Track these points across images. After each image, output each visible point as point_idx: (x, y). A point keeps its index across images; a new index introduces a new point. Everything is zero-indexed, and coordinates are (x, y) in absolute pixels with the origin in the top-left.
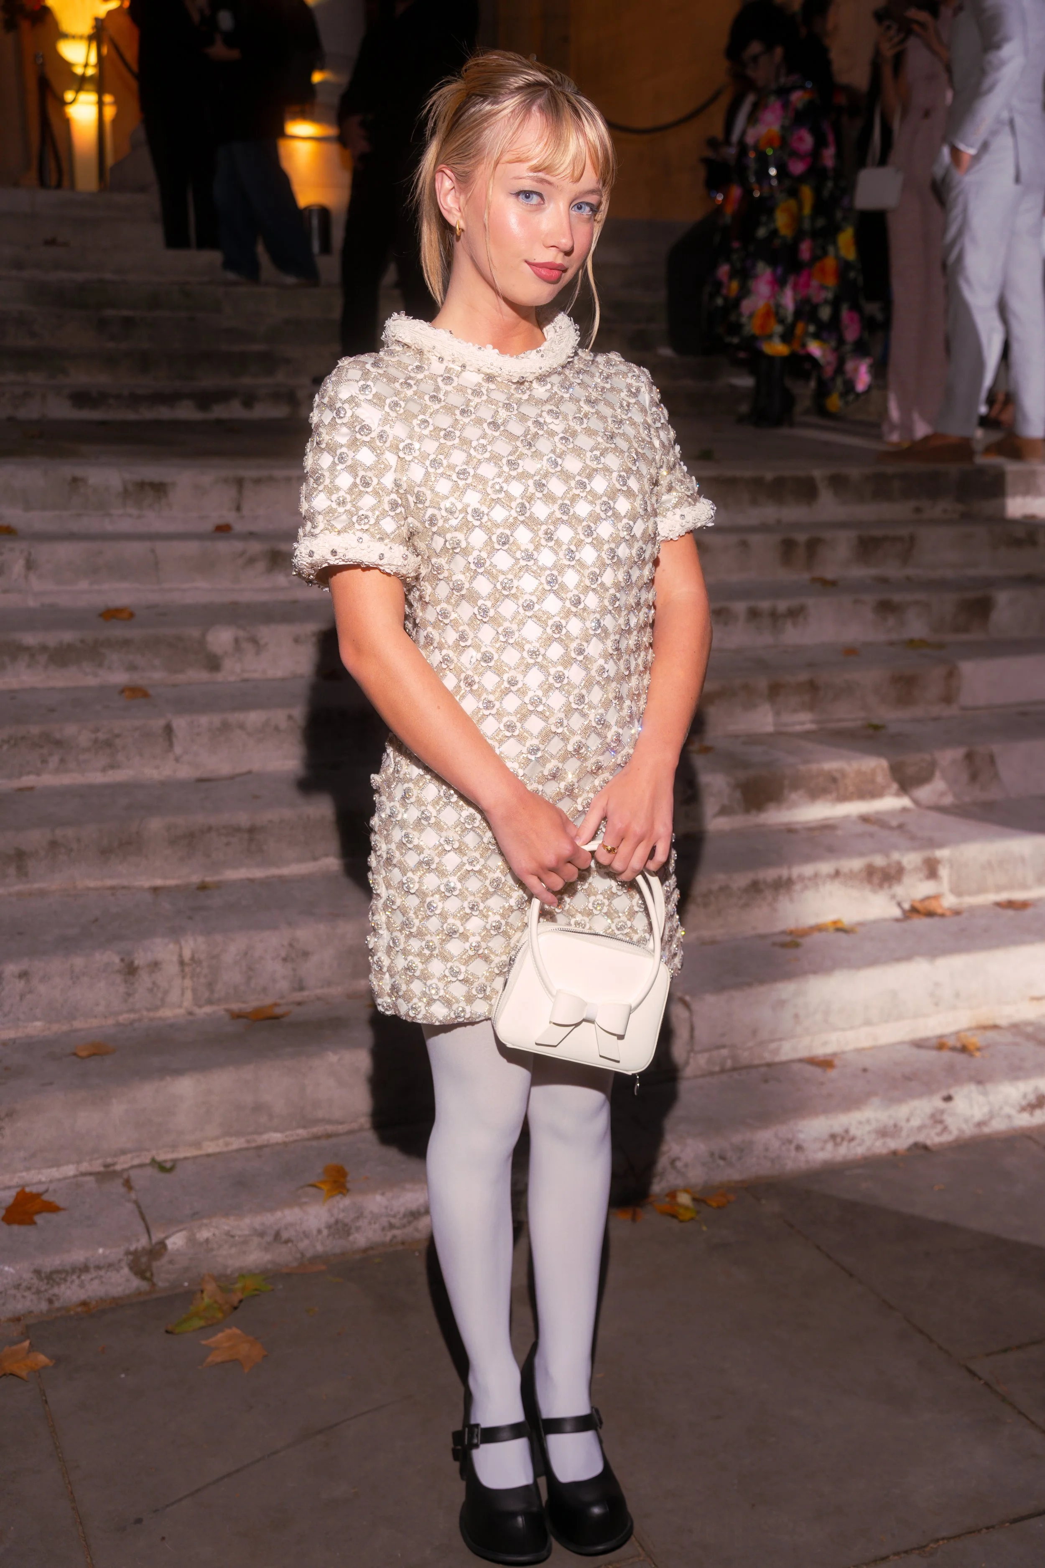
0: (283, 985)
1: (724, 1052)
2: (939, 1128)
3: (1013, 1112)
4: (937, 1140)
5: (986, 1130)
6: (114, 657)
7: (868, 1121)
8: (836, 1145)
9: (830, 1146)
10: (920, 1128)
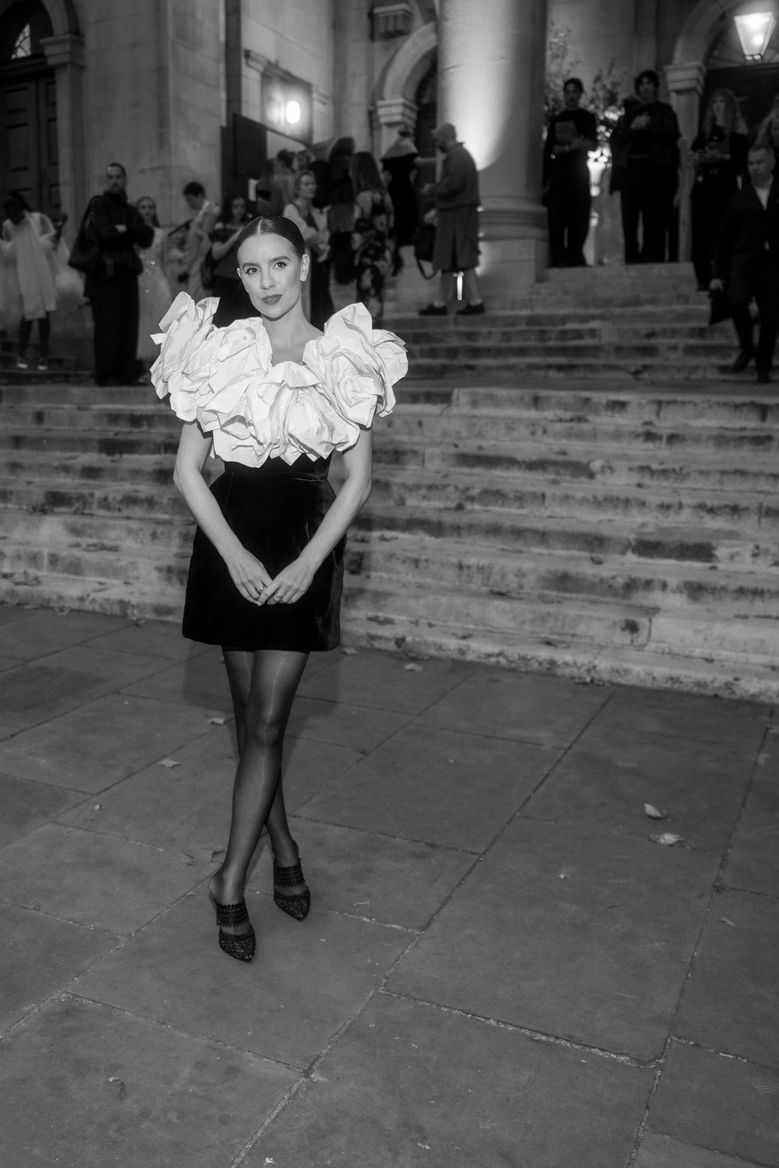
0: (515, 585)
1: (665, 645)
2: (730, 691)
3: (774, 696)
4: (728, 696)
5: (757, 700)
6: (551, 469)
7: (690, 677)
8: (673, 683)
9: (670, 682)
10: (719, 688)
